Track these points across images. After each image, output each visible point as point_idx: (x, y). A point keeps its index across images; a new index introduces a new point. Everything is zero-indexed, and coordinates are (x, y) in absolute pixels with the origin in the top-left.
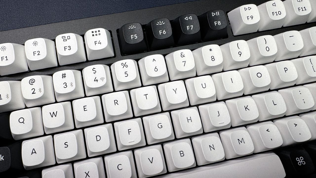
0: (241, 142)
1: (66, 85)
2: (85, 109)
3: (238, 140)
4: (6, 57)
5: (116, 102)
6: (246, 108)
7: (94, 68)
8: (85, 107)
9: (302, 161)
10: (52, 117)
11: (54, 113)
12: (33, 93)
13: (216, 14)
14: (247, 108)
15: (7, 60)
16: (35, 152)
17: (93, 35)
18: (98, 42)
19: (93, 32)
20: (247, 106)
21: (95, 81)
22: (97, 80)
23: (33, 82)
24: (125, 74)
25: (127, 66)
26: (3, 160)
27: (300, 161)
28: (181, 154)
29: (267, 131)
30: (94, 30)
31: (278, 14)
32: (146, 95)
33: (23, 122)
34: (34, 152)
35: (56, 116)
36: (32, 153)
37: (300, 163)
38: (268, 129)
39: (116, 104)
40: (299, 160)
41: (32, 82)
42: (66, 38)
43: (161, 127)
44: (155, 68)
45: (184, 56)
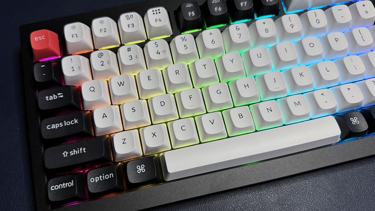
0: (298, 105)
1: (131, 57)
2: (149, 79)
3: (295, 103)
4: (76, 35)
5: (177, 72)
7: (156, 42)
8: (149, 77)
9: (356, 120)
10: (120, 86)
11: (121, 82)
12: (102, 65)
14: (301, 75)
15: (77, 37)
16: (106, 116)
17: (154, 14)
18: (158, 20)
19: (153, 11)
20: (302, 73)
21: (157, 53)
22: (159, 53)
24: (185, 47)
25: (186, 40)
26: (78, 123)
27: (355, 121)
28: (240, 116)
29: (322, 94)
30: (154, 9)
32: (204, 65)
33: (93, 91)
34: (104, 116)
35: (123, 85)
36: (103, 117)
37: (354, 123)
39: (177, 73)
40: (353, 120)
41: (101, 55)
42: (130, 17)
43: (220, 93)
44: (212, 41)
45: (239, 29)
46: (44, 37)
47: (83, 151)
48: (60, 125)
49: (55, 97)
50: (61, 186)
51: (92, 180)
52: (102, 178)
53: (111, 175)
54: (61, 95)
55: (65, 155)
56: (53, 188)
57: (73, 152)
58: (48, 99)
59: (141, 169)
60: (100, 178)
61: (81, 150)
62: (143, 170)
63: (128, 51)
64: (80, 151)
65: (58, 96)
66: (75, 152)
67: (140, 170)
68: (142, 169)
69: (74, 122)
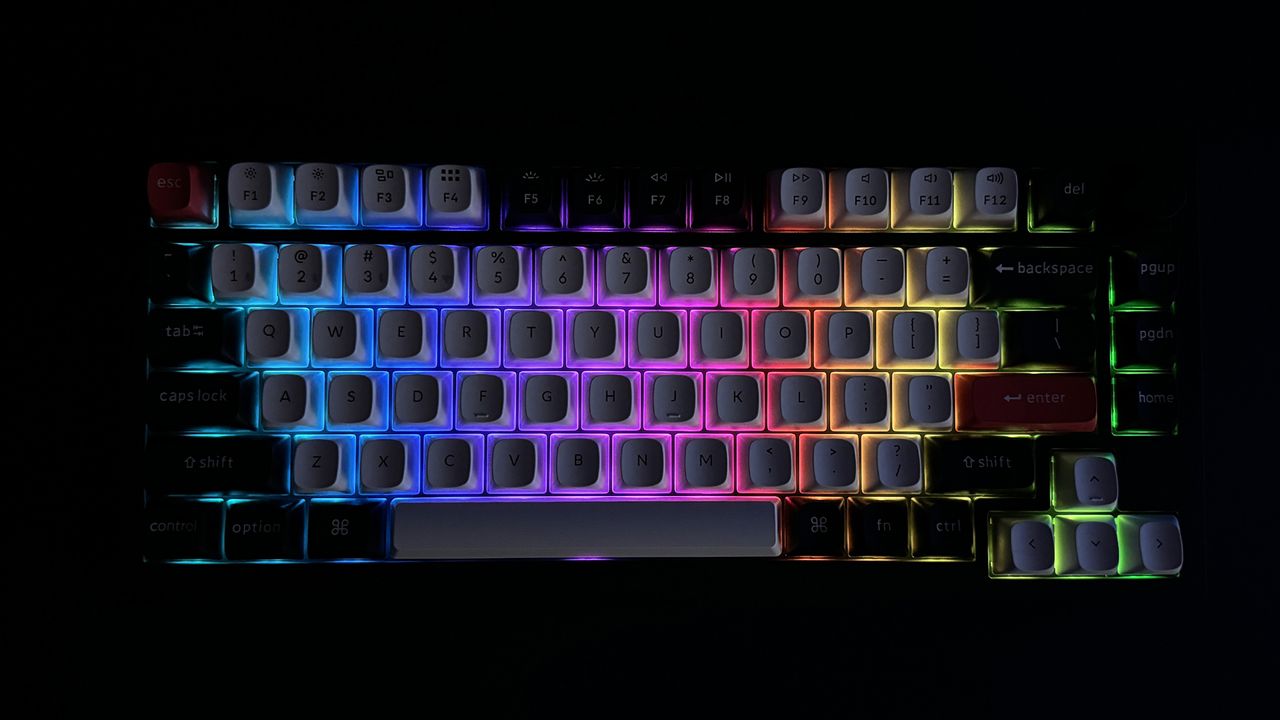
0: (706, 462)
1: (369, 276)
2: (401, 334)
3: (701, 456)
4: (254, 192)
5: (467, 330)
7: (433, 252)
8: (401, 329)
9: (823, 524)
10: (332, 336)
11: (336, 328)
12: (300, 281)
13: (724, 176)
14: (737, 396)
15: (256, 199)
16: (288, 399)
17: (444, 179)
18: (450, 196)
19: (443, 171)
20: (740, 392)
21: (429, 279)
22: (435, 279)
23: (303, 258)
24: (496, 276)
25: (502, 259)
26: (225, 400)
27: (819, 525)
28: (576, 460)
29: (768, 451)
30: (447, 168)
31: (868, 202)
32: (531, 328)
33: (271, 334)
34: (285, 396)
35: (339, 336)
36: (283, 399)
37: (816, 529)
38: (771, 449)
40: (817, 523)
42: (385, 174)
43: (549, 399)
45: (628, 261)
46: (179, 183)
47: (227, 463)
48: (187, 398)
49: (187, 332)
50: (171, 526)
51: (237, 529)
52: (257, 528)
54: (199, 330)
55: (190, 465)
56: (154, 527)
57: (206, 463)
58: (171, 332)
59: (340, 527)
60: (252, 527)
61: (223, 460)
62: (344, 532)
63: (365, 259)
64: (220, 463)
65: (192, 331)
66: (211, 463)
67: (338, 529)
68: (342, 529)
69: (217, 397)
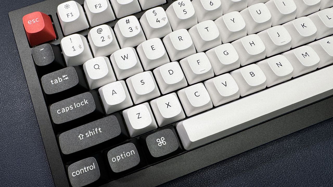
0: (306, 56)
1: (131, 29)
2: (153, 49)
3: (302, 54)
4: (71, 13)
6: (303, 26)
7: (154, 11)
8: (152, 47)
10: (124, 60)
11: (125, 56)
12: (103, 41)
15: (72, 16)
16: (116, 93)
20: (304, 24)
21: (157, 22)
22: (159, 21)
23: (101, 31)
24: (184, 12)
25: (184, 5)
26: (88, 103)
28: (251, 75)
29: (328, 43)
32: (207, 28)
33: (98, 68)
34: (114, 92)
35: (127, 59)
36: (113, 94)
38: (328, 42)
39: (180, 40)
43: (227, 54)
44: (211, 3)
46: (37, 20)
47: (98, 131)
48: (70, 108)
49: (60, 80)
50: (82, 171)
51: (114, 160)
52: (123, 156)
53: (132, 152)
54: (66, 77)
55: (81, 138)
56: (74, 174)
57: (89, 134)
58: (53, 82)
59: (161, 141)
60: (121, 157)
61: (96, 130)
62: (164, 143)
63: (127, 23)
64: (95, 132)
65: (63, 79)
66: (91, 133)
67: (161, 143)
68: (163, 142)
69: (84, 103)
